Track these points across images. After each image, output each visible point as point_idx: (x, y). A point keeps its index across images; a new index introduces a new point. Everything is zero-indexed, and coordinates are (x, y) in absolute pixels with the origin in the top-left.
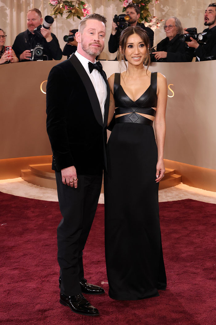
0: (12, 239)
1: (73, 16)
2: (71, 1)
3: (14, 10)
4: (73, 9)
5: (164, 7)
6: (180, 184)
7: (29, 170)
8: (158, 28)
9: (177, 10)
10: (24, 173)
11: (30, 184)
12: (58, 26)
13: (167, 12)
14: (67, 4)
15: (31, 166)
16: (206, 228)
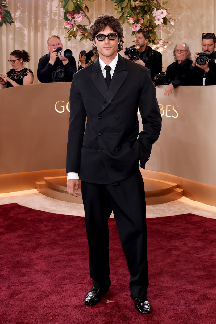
0: (26, 254)
1: (86, 39)
2: (84, 25)
3: (31, 30)
4: (86, 32)
5: (170, 30)
6: (182, 198)
7: (44, 183)
8: (165, 50)
9: (183, 32)
10: (39, 185)
11: (45, 196)
12: (72, 46)
13: (173, 34)
14: (81, 28)
15: (46, 178)
16: (204, 244)
